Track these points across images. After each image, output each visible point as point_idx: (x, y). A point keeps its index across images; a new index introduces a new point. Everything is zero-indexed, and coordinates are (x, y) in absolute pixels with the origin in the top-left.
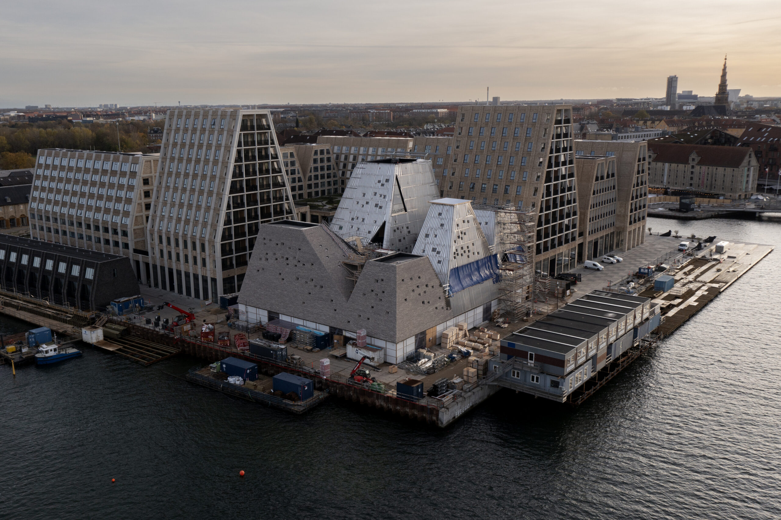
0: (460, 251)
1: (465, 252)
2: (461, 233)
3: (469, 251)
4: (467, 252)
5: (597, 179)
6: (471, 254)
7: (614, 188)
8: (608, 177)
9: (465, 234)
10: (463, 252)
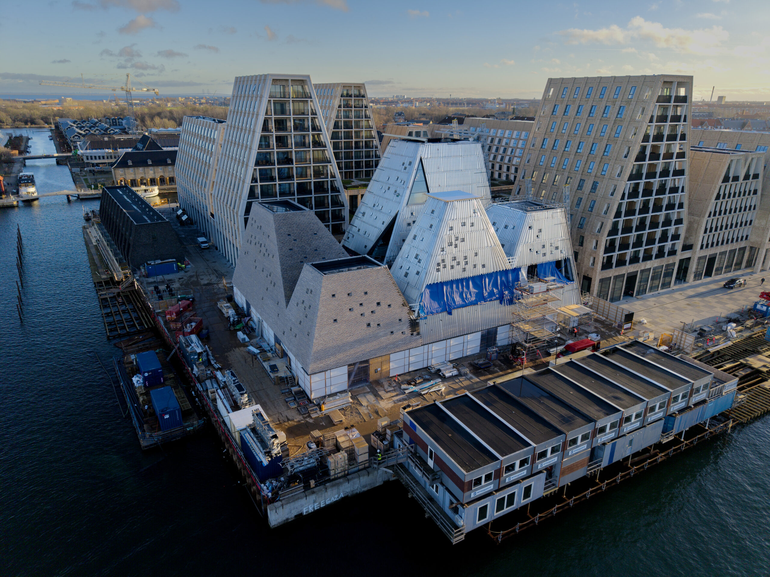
0: (449, 262)
1: (458, 264)
2: (457, 239)
3: (466, 263)
4: (463, 263)
5: (726, 179)
6: (469, 267)
7: (755, 192)
8: (747, 177)
9: (463, 240)
10: (454, 263)
